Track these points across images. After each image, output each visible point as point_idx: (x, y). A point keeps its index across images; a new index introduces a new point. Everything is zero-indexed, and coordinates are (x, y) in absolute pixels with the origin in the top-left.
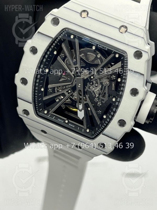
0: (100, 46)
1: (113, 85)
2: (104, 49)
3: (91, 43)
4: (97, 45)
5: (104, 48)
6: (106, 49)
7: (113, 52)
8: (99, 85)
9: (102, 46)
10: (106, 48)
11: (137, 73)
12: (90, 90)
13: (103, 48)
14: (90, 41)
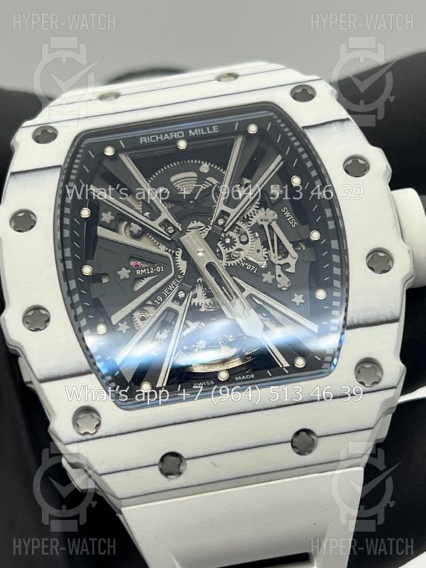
0: (196, 131)
1: (287, 214)
2: (209, 132)
3: (166, 136)
4: (186, 131)
5: (208, 128)
6: (215, 130)
7: (237, 124)
8: (249, 235)
9: (200, 128)
10: (214, 127)
11: (329, 125)
12: (235, 262)
13: (204, 131)
14: (163, 134)
